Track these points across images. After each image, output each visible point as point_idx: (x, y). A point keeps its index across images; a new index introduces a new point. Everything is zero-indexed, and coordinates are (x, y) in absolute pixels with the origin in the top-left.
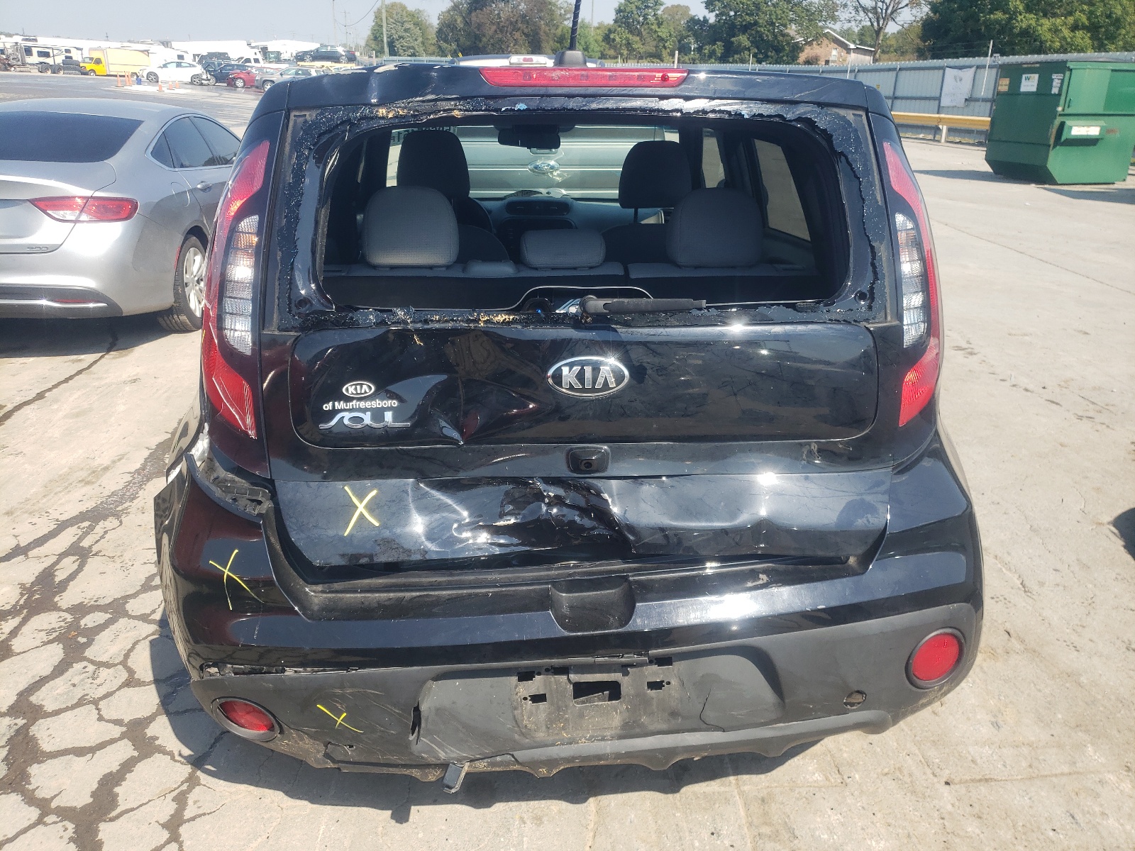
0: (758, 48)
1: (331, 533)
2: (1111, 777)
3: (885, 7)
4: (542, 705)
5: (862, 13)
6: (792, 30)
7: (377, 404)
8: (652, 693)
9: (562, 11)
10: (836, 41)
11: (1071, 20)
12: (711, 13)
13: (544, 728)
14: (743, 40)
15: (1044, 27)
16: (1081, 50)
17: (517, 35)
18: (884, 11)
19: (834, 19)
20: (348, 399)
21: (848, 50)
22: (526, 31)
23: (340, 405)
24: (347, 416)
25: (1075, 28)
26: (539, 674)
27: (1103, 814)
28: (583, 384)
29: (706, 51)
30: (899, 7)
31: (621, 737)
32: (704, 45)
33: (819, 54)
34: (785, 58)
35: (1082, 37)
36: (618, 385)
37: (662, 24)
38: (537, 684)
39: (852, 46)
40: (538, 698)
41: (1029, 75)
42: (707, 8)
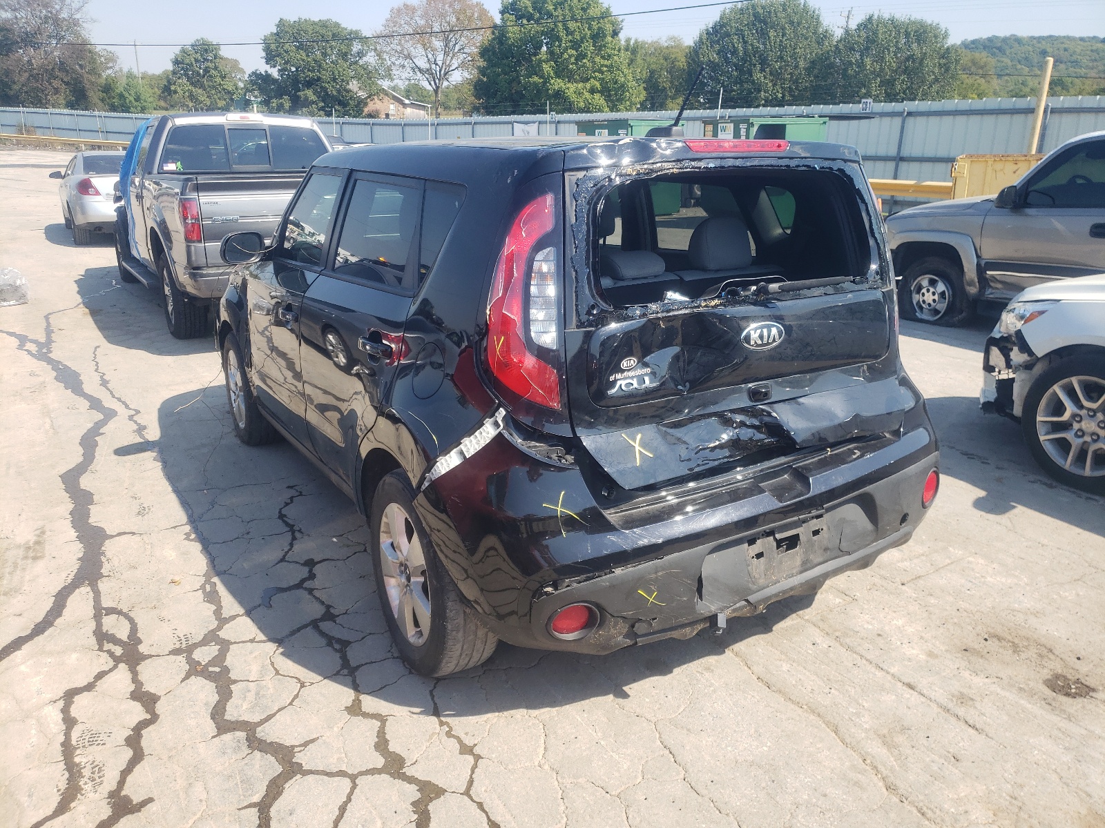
0: (323, 101)
1: (629, 465)
2: (971, 559)
3: (438, 69)
4: (762, 559)
5: (418, 73)
6: (354, 86)
7: (639, 372)
8: (815, 538)
9: (102, 59)
10: (395, 98)
11: (588, 86)
12: (272, 69)
13: (763, 576)
14: (310, 94)
15: (571, 89)
16: (600, 111)
17: (56, 83)
18: (438, 73)
19: (389, 76)
20: (623, 371)
21: (405, 106)
22: (65, 80)
23: (619, 376)
24: (623, 383)
25: (592, 91)
26: (759, 539)
27: (982, 577)
28: (762, 341)
29: (274, 105)
30: (450, 69)
31: (801, 572)
32: (272, 98)
33: (378, 108)
34: (351, 112)
35: (599, 99)
36: (780, 338)
37: (225, 77)
38: (758, 547)
39: (407, 102)
40: (760, 555)
41: (600, 131)
42: (267, 64)
